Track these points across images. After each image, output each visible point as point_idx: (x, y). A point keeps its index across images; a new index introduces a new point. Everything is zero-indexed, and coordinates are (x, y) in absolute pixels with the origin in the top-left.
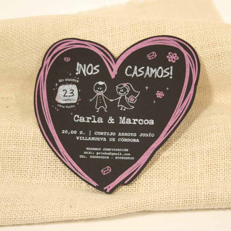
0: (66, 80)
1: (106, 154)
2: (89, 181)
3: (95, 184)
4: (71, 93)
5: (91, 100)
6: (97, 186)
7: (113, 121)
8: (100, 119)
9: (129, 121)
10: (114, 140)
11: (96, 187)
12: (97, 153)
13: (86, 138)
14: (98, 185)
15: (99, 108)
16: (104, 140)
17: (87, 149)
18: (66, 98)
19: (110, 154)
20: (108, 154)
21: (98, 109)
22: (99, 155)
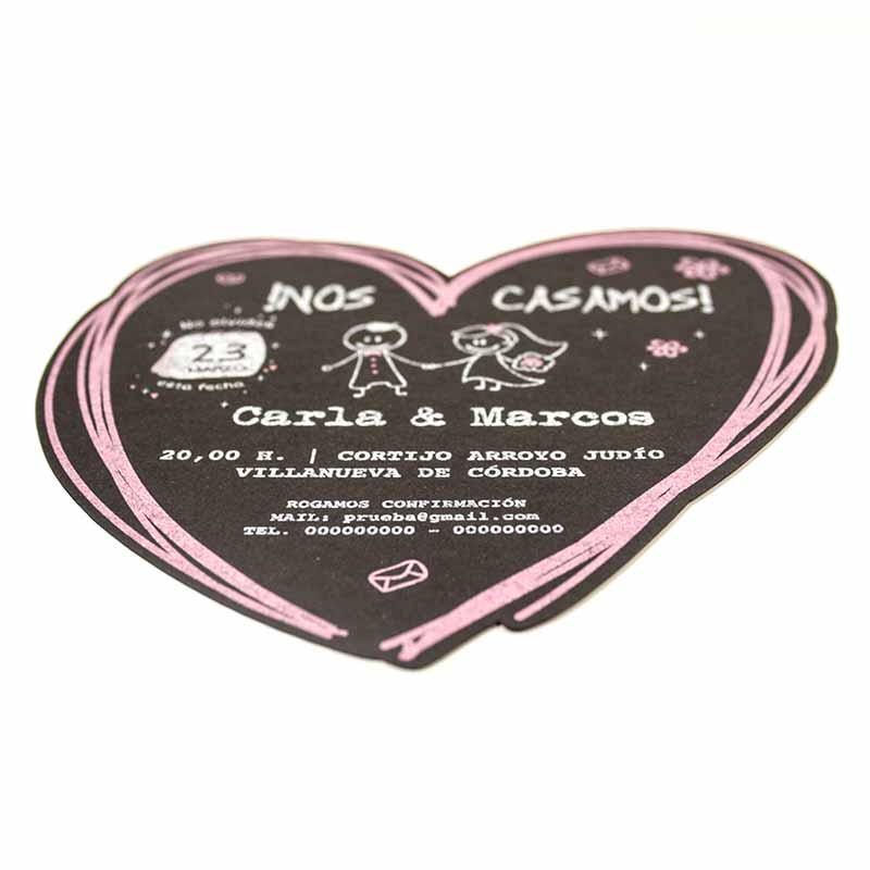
0: (214, 323)
1: (397, 517)
2: (287, 620)
3: (328, 630)
4: (230, 353)
5: (325, 368)
6: (335, 637)
7: (436, 419)
8: (368, 415)
9: (519, 418)
10: (442, 473)
11: (334, 644)
12: (348, 519)
13: (290, 470)
14: (344, 633)
15: (369, 387)
16: (387, 476)
17: (292, 504)
18: (203, 365)
19: (422, 517)
20: (411, 518)
21: (363, 390)
22: (354, 524)
